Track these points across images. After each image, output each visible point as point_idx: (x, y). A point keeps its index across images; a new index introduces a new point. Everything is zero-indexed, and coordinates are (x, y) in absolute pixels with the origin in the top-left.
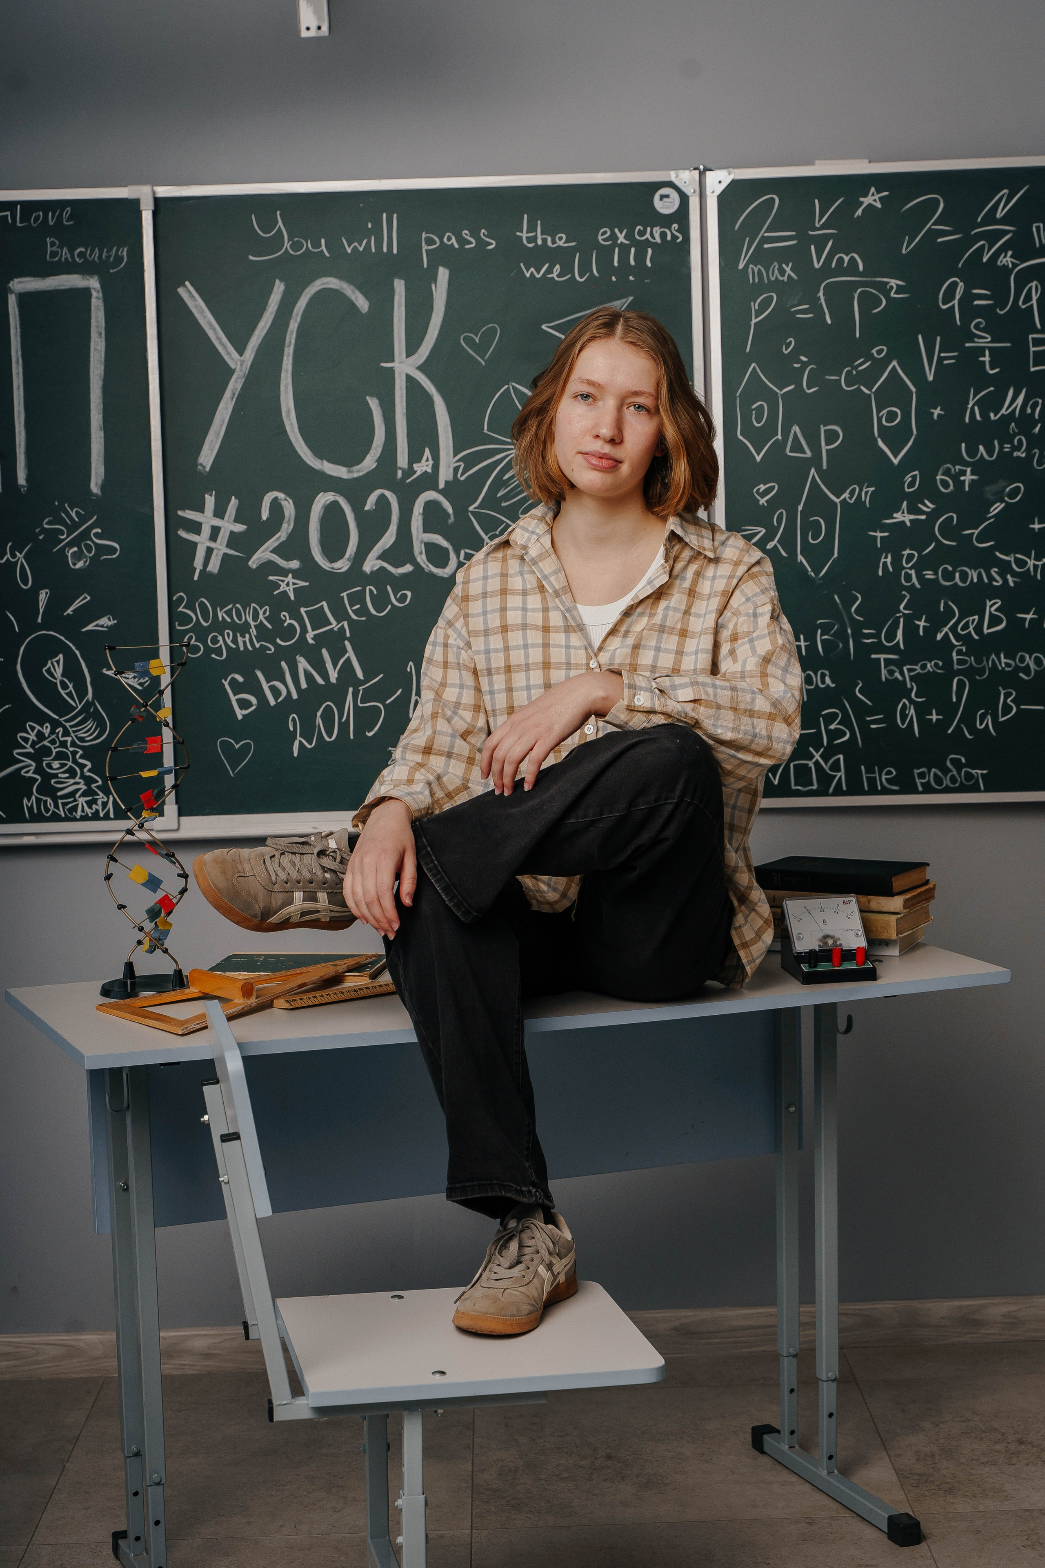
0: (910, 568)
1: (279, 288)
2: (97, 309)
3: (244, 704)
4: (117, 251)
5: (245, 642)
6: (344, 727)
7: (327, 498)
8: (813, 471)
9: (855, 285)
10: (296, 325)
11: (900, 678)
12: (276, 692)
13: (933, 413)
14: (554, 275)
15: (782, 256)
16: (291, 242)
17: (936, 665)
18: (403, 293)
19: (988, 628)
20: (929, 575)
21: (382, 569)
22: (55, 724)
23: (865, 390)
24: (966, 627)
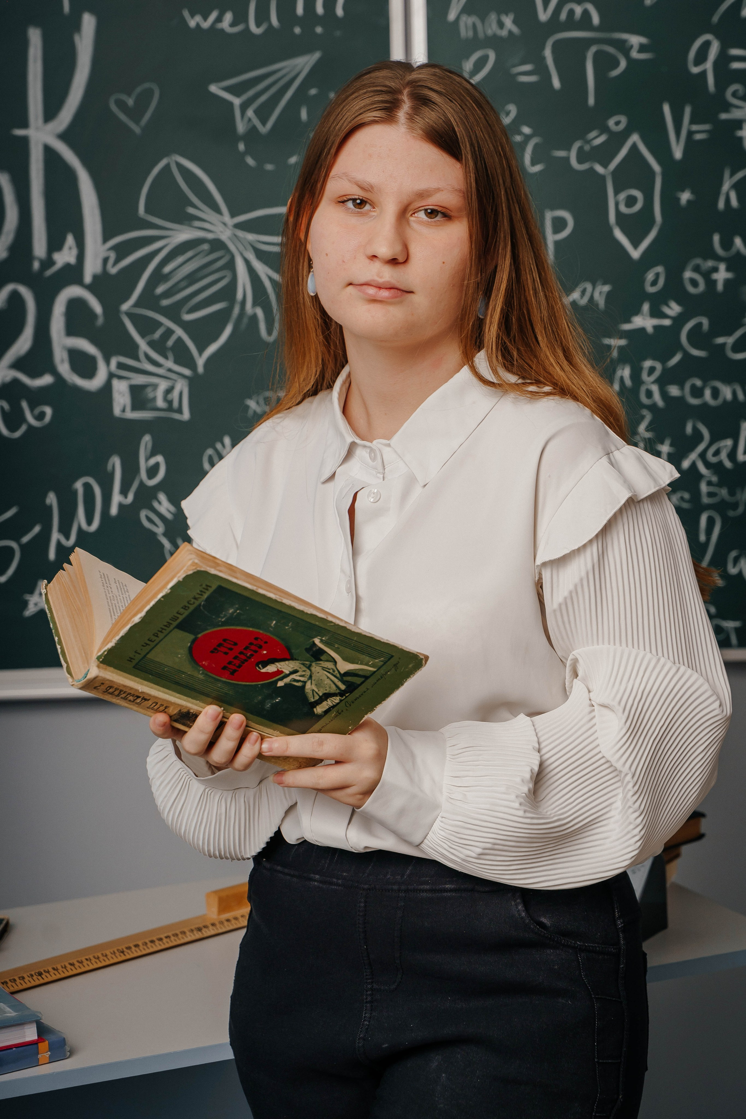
0: (653, 383)
9: (588, 43)
13: (681, 198)
14: (226, 23)
15: (500, 5)
17: (682, 499)
18: (40, 45)
20: (674, 391)
21: (15, 382)
23: (599, 169)
24: (717, 453)
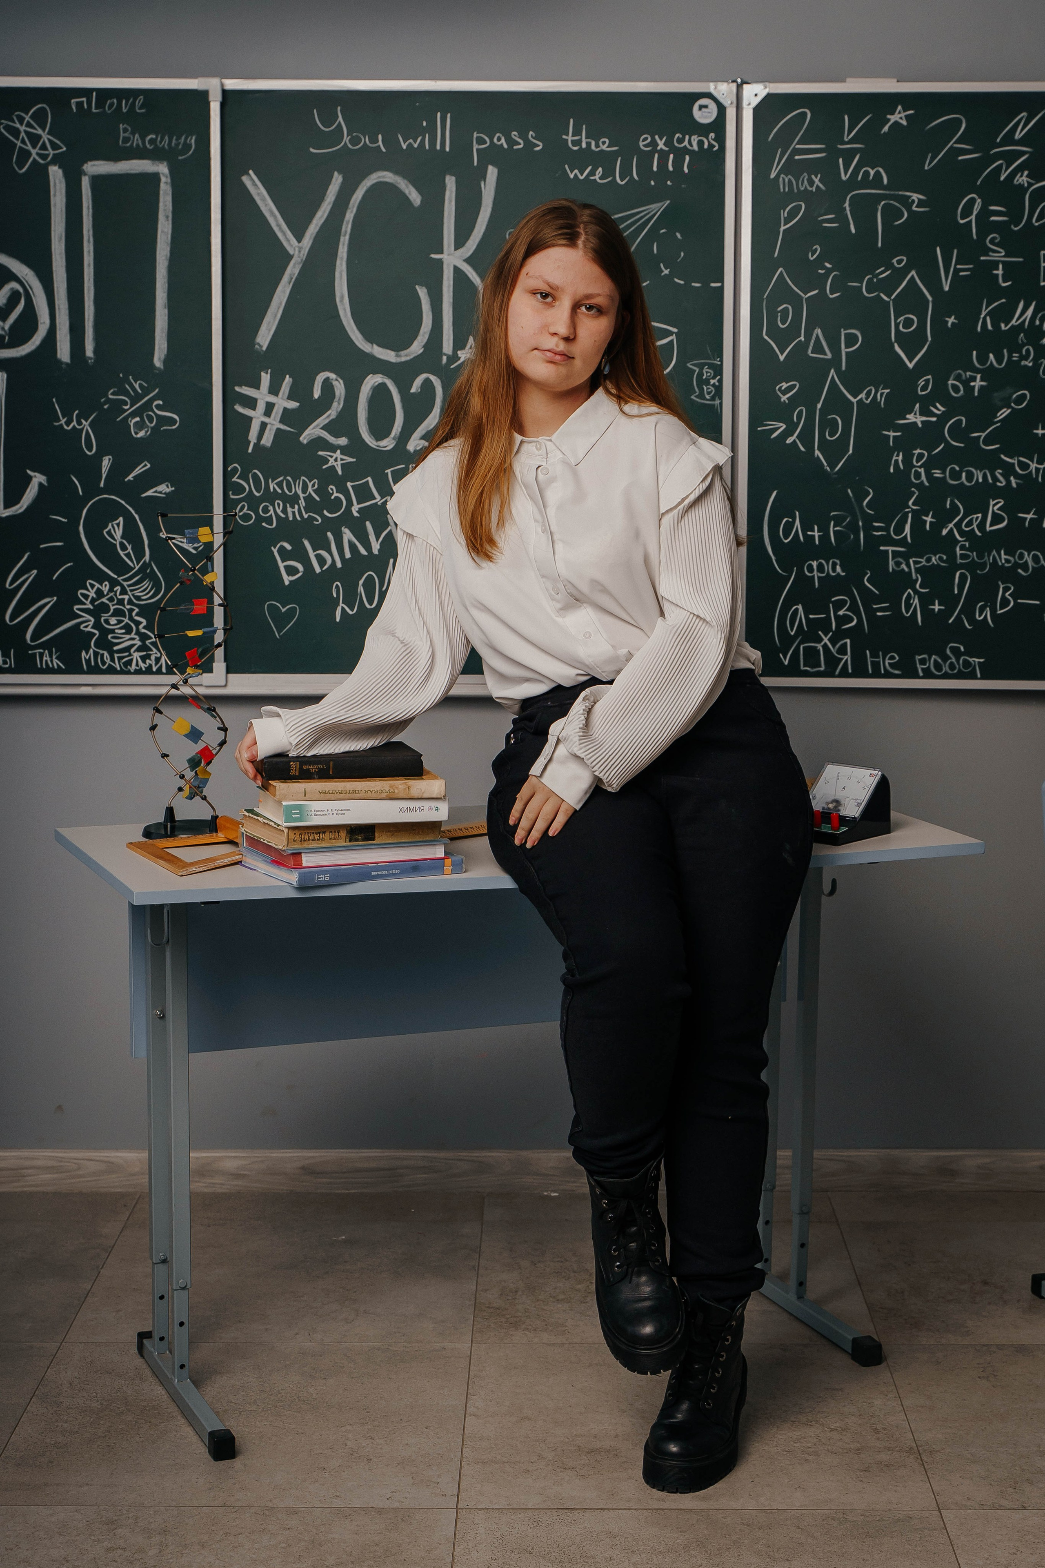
0: (920, 467)
1: (337, 180)
2: (165, 193)
3: (291, 571)
4: (186, 139)
5: (294, 513)
7: (376, 380)
8: (832, 371)
9: (879, 198)
10: (352, 215)
11: (906, 569)
12: (321, 561)
13: (947, 322)
14: (597, 177)
15: (811, 167)
16: (349, 137)
17: (941, 559)
18: (454, 189)
19: (991, 525)
20: (937, 473)
22: (114, 583)
23: (884, 297)
24: (970, 523)
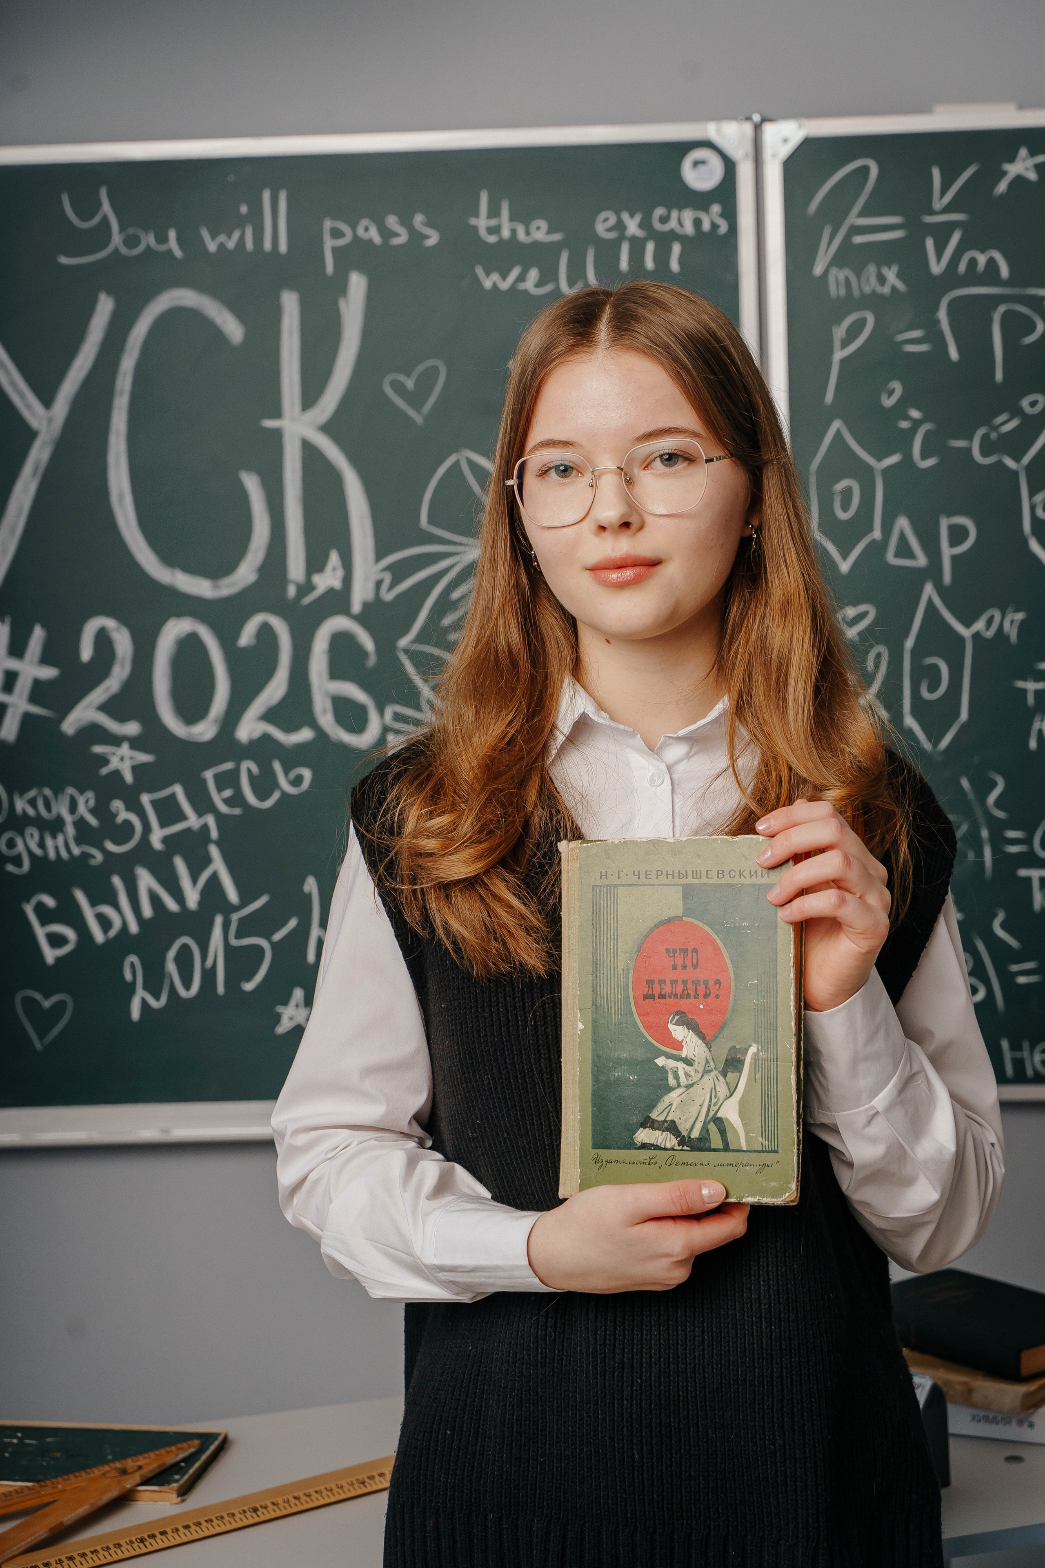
1: (105, 306)
3: (56, 941)
5: (57, 848)
6: (209, 975)
7: (181, 628)
8: (929, 589)
9: (994, 301)
10: (132, 363)
12: (105, 922)
14: (530, 284)
15: (881, 253)
16: (122, 236)
18: (296, 313)
21: (266, 737)
23: (1010, 463)
